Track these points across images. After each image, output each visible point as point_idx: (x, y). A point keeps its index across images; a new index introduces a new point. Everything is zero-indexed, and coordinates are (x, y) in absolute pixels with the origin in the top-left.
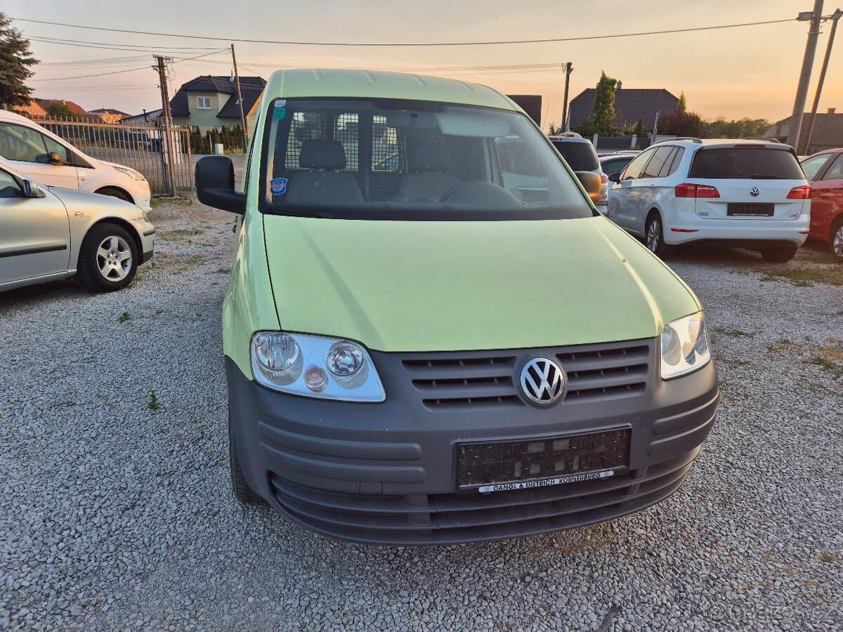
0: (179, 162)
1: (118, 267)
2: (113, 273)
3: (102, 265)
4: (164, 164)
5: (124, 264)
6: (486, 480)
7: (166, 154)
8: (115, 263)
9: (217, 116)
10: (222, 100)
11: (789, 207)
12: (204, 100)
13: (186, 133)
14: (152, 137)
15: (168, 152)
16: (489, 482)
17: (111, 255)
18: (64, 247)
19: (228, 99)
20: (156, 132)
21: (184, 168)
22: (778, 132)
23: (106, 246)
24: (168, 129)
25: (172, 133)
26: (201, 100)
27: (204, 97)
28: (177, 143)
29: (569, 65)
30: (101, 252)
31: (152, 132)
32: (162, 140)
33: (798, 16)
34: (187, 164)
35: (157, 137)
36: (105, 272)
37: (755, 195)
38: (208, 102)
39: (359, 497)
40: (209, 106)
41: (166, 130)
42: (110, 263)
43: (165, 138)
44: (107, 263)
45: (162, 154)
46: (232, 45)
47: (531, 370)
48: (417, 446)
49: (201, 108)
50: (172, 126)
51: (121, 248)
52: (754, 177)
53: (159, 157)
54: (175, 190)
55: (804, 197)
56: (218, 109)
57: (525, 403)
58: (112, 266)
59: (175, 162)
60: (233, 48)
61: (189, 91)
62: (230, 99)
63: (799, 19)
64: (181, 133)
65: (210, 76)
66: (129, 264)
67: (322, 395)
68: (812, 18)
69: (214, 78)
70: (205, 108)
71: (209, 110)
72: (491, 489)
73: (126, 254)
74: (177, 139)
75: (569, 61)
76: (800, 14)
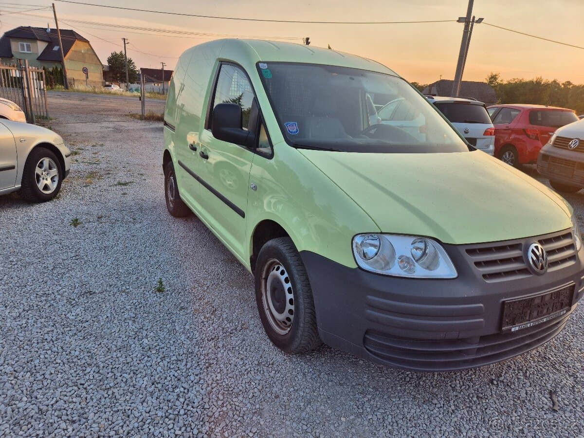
0: (37, 96)
1: (49, 182)
2: (46, 187)
3: (38, 181)
4: (24, 98)
5: (52, 179)
6: (513, 324)
7: (26, 90)
8: (47, 179)
9: (37, 59)
10: (41, 46)
11: (485, 140)
12: (25, 45)
13: (42, 73)
14: (14, 76)
15: (28, 88)
16: (515, 324)
17: (44, 173)
18: (13, 168)
19: (46, 46)
20: (17, 71)
21: (41, 102)
22: (430, 90)
23: (41, 166)
24: (28, 70)
25: (31, 73)
26: (22, 46)
27: (25, 44)
28: (35, 81)
29: (308, 39)
30: (38, 171)
31: (14, 71)
32: (22, 78)
33: (458, 19)
34: (43, 99)
35: (18, 76)
36: (40, 186)
37: (467, 133)
38: (29, 48)
39: (434, 342)
40: (30, 50)
41: (26, 71)
42: (43, 179)
43: (25, 77)
44: (41, 179)
45: (23, 89)
46: (53, 4)
47: (533, 251)
48: (482, 305)
49: (23, 52)
50: (30, 67)
51: (50, 168)
52: (466, 122)
53: (20, 91)
54: (34, 117)
55: (491, 134)
56: (38, 53)
57: (531, 272)
58: (45, 182)
59: (34, 96)
60: (54, 7)
61: (11, 37)
62: (47, 46)
63: (458, 21)
64: (38, 73)
65: (29, 27)
66: (56, 179)
67: (414, 276)
68: (466, 22)
69: (33, 28)
70: (26, 51)
71: (30, 54)
72: (517, 328)
73: (54, 171)
74: (35, 78)
75: (308, 37)
76: (459, 18)
